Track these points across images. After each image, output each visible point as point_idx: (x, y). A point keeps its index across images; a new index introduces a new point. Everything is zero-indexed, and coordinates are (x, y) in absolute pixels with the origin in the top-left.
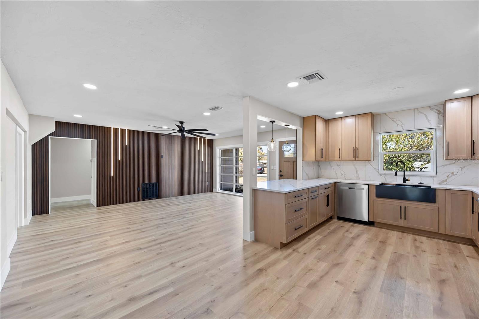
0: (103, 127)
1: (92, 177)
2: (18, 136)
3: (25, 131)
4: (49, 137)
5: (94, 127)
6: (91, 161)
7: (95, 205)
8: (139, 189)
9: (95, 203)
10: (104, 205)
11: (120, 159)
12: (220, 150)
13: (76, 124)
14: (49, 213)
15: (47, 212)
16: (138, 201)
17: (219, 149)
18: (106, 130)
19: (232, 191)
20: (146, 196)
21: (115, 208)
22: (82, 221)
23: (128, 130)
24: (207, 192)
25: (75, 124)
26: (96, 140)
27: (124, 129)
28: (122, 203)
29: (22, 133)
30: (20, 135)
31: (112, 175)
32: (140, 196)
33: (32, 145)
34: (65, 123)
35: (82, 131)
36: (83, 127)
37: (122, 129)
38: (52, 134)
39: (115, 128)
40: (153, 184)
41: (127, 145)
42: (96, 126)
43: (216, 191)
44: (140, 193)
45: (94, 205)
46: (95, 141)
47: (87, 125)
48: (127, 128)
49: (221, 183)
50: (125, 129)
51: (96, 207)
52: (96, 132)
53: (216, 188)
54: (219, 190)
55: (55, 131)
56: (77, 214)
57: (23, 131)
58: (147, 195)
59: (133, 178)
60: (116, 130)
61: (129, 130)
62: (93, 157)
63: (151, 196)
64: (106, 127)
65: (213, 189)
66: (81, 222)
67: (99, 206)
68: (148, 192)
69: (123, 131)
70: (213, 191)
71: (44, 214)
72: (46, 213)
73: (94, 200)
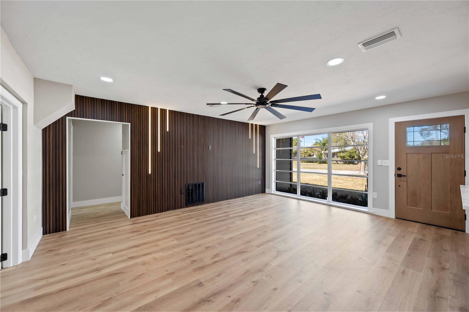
0: (138, 105)
1: (123, 175)
2: (12, 110)
3: (24, 103)
4: (67, 118)
5: (128, 105)
6: (122, 154)
7: (129, 214)
8: (182, 192)
9: (128, 212)
10: (139, 215)
11: (159, 151)
12: (276, 139)
13: (104, 100)
14: (66, 230)
15: (63, 228)
16: (181, 207)
17: (274, 138)
18: (142, 109)
19: (296, 194)
20: (190, 201)
21: (156, 221)
22: (113, 253)
23: (169, 110)
24: (259, 193)
25: (102, 100)
26: (130, 124)
27: (164, 110)
28: (162, 212)
29: (20, 106)
30: (15, 107)
31: (150, 173)
32: (184, 201)
33: (43, 130)
34: (88, 98)
35: (112, 111)
36: (113, 104)
37: (163, 109)
38: (70, 114)
39: (154, 108)
40: (199, 185)
41: (168, 132)
42: (130, 104)
43: (271, 193)
44: (183, 196)
45: (127, 214)
46: (128, 125)
47: (119, 102)
48: (168, 108)
49: (277, 181)
50: (166, 110)
51: (129, 218)
52: (130, 112)
53: (270, 188)
54: (274, 191)
55: (75, 109)
56: (105, 234)
57: (22, 102)
58: (192, 199)
59: (175, 177)
60: (154, 110)
61: (171, 111)
62: (124, 147)
63: (196, 201)
64: (142, 106)
65: (266, 189)
66: (111, 255)
67: (134, 217)
68: (193, 196)
69: (163, 111)
70: (266, 192)
71: (59, 231)
72: (63, 231)
73: (126, 208)
